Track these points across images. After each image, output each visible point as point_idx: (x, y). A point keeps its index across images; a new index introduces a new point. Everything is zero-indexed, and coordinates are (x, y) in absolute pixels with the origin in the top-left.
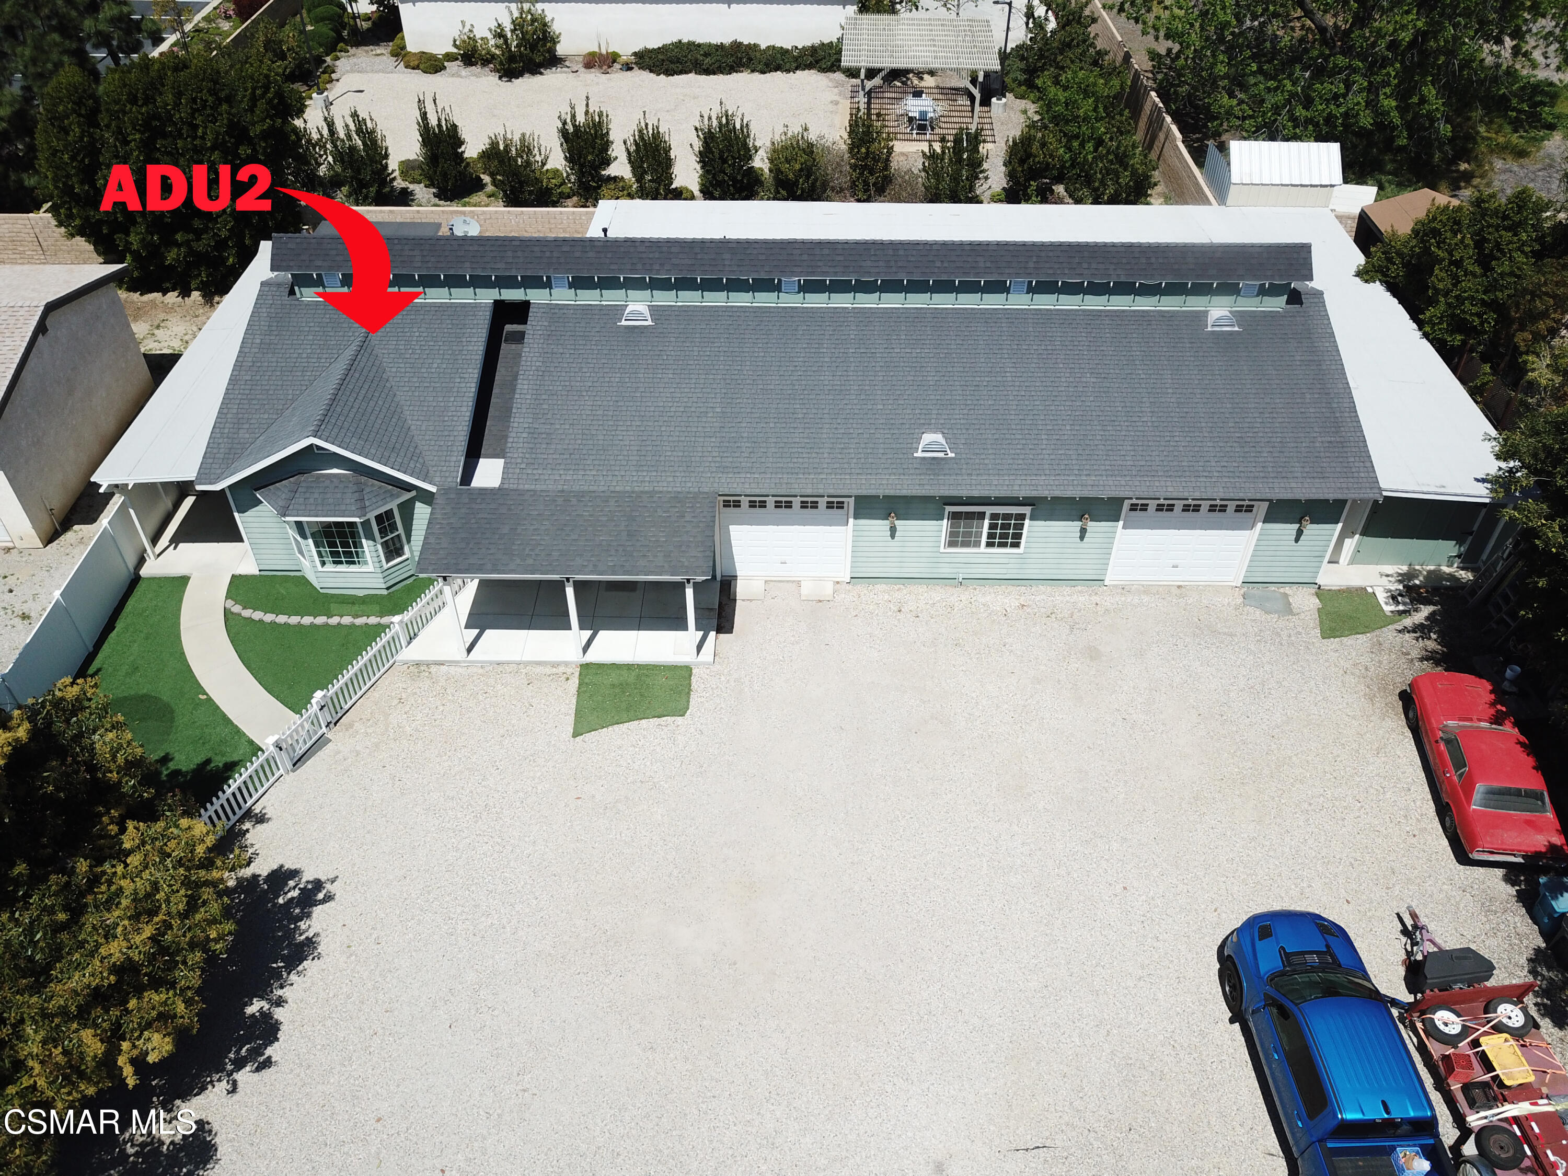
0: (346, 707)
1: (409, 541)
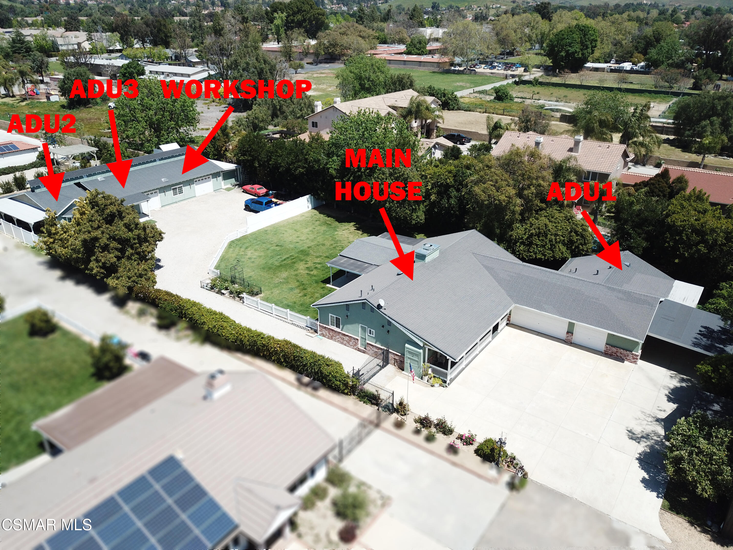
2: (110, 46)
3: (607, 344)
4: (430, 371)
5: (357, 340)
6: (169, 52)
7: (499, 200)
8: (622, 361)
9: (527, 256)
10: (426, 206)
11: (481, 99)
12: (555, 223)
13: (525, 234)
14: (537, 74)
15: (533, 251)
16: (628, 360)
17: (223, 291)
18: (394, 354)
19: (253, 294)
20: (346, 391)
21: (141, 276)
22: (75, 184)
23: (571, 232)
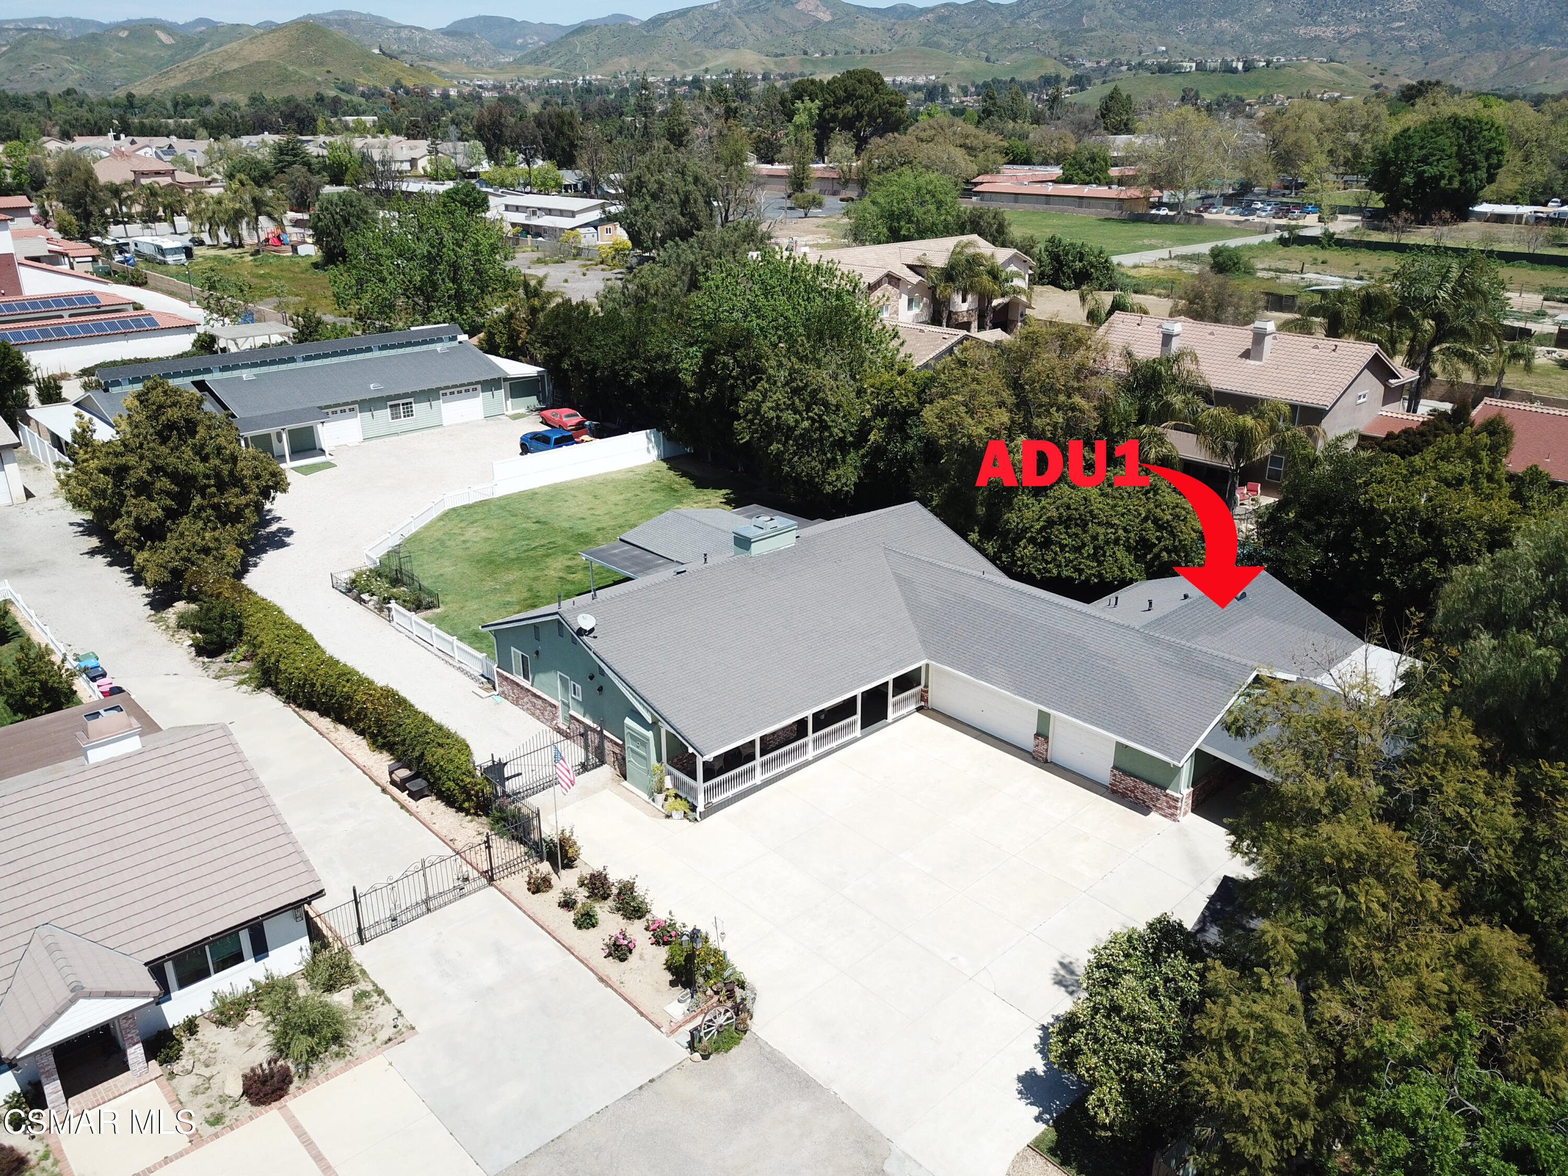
2: (471, 166)
3: (1115, 767)
4: (668, 782)
5: (555, 706)
6: (569, 177)
7: (969, 436)
8: (1144, 809)
9: (1039, 570)
10: (864, 456)
11: (1180, 269)
12: (1114, 498)
13: (1038, 520)
14: (1343, 225)
15: (1054, 559)
16: (1159, 809)
17: (365, 596)
18: (611, 741)
19: (417, 606)
20: (466, 805)
21: (206, 551)
22: (193, 382)
23: (1146, 519)
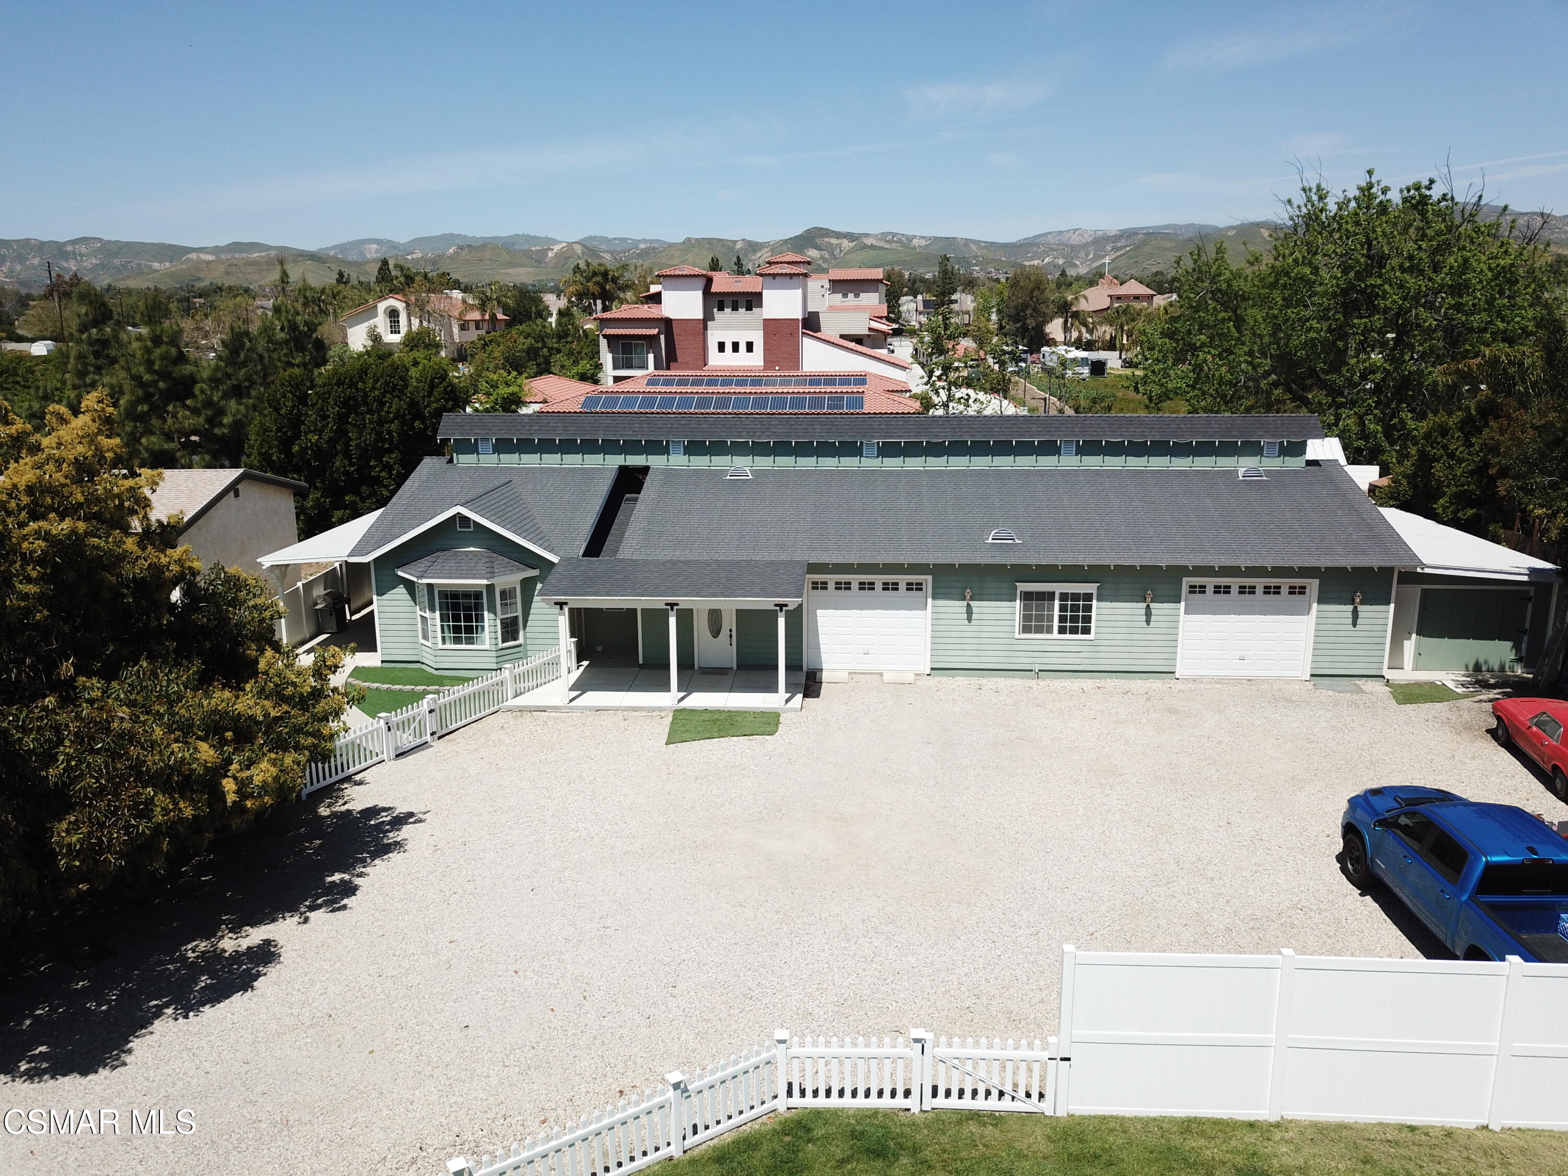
0: (451, 728)
1: (525, 627)
